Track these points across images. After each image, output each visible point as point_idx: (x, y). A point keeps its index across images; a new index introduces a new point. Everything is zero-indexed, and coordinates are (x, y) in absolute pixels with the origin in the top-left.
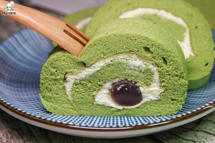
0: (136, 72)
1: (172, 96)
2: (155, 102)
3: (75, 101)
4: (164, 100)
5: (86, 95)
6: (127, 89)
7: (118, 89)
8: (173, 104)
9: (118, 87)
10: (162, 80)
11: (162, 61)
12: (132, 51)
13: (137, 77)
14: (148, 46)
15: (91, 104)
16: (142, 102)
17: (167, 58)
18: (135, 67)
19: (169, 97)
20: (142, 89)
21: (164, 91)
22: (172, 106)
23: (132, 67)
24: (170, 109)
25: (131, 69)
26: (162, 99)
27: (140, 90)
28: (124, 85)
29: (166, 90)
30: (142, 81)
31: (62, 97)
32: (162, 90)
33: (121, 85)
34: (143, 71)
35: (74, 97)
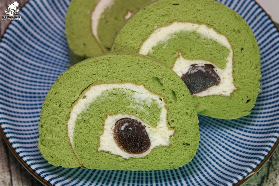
0: (142, 108)
1: (183, 140)
2: (165, 148)
3: (78, 145)
4: (175, 145)
5: (90, 138)
6: (131, 129)
7: (122, 128)
8: (185, 150)
9: (123, 125)
10: (171, 119)
11: (171, 96)
12: (139, 81)
13: (142, 114)
14: (158, 77)
15: (95, 151)
16: (151, 147)
17: (177, 92)
18: (140, 100)
19: (180, 141)
20: (148, 130)
21: (174, 134)
22: (185, 153)
23: (138, 101)
24: (183, 157)
25: (136, 104)
26: (173, 145)
27: (146, 131)
28: (128, 124)
29: (175, 132)
30: (147, 120)
31: (63, 141)
32: (171, 132)
33: (124, 123)
34: (149, 106)
35: (76, 140)
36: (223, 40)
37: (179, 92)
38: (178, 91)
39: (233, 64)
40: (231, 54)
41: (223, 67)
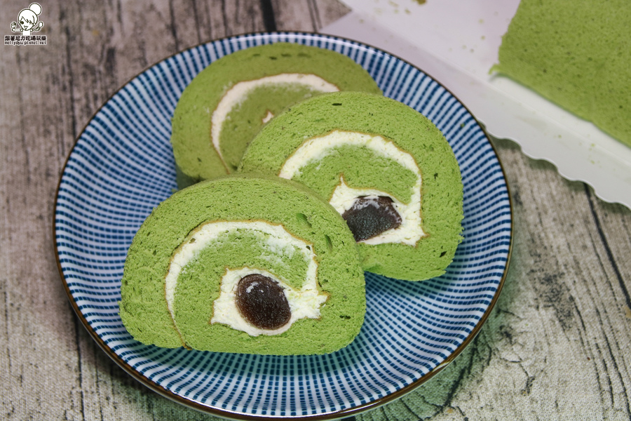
0: (279, 260)
1: (341, 310)
2: (312, 322)
3: (180, 313)
4: (328, 318)
5: (199, 302)
6: (262, 291)
7: (249, 290)
8: (344, 326)
9: (249, 285)
10: (324, 279)
11: (324, 242)
12: (277, 218)
13: (279, 269)
14: (305, 213)
15: (206, 323)
16: (292, 320)
17: (333, 238)
18: (277, 247)
19: (337, 311)
20: (287, 293)
21: (327, 300)
22: (343, 330)
23: (273, 250)
24: (340, 336)
25: (270, 253)
26: (325, 317)
27: (284, 295)
28: (257, 283)
29: (329, 298)
30: (287, 278)
31: (158, 306)
32: (323, 298)
33: (252, 282)
34: (290, 258)
35: (178, 305)
36: (407, 161)
37: (335, 237)
38: (334, 235)
39: (422, 197)
40: (419, 182)
41: (406, 201)
